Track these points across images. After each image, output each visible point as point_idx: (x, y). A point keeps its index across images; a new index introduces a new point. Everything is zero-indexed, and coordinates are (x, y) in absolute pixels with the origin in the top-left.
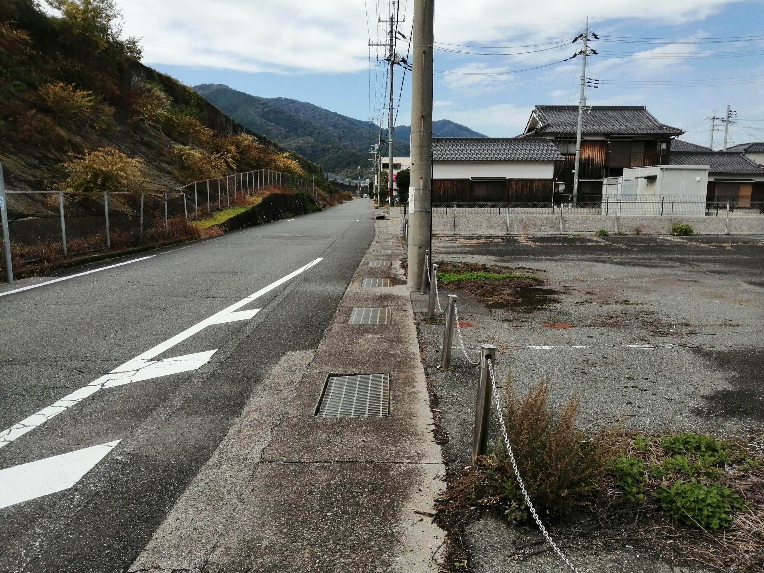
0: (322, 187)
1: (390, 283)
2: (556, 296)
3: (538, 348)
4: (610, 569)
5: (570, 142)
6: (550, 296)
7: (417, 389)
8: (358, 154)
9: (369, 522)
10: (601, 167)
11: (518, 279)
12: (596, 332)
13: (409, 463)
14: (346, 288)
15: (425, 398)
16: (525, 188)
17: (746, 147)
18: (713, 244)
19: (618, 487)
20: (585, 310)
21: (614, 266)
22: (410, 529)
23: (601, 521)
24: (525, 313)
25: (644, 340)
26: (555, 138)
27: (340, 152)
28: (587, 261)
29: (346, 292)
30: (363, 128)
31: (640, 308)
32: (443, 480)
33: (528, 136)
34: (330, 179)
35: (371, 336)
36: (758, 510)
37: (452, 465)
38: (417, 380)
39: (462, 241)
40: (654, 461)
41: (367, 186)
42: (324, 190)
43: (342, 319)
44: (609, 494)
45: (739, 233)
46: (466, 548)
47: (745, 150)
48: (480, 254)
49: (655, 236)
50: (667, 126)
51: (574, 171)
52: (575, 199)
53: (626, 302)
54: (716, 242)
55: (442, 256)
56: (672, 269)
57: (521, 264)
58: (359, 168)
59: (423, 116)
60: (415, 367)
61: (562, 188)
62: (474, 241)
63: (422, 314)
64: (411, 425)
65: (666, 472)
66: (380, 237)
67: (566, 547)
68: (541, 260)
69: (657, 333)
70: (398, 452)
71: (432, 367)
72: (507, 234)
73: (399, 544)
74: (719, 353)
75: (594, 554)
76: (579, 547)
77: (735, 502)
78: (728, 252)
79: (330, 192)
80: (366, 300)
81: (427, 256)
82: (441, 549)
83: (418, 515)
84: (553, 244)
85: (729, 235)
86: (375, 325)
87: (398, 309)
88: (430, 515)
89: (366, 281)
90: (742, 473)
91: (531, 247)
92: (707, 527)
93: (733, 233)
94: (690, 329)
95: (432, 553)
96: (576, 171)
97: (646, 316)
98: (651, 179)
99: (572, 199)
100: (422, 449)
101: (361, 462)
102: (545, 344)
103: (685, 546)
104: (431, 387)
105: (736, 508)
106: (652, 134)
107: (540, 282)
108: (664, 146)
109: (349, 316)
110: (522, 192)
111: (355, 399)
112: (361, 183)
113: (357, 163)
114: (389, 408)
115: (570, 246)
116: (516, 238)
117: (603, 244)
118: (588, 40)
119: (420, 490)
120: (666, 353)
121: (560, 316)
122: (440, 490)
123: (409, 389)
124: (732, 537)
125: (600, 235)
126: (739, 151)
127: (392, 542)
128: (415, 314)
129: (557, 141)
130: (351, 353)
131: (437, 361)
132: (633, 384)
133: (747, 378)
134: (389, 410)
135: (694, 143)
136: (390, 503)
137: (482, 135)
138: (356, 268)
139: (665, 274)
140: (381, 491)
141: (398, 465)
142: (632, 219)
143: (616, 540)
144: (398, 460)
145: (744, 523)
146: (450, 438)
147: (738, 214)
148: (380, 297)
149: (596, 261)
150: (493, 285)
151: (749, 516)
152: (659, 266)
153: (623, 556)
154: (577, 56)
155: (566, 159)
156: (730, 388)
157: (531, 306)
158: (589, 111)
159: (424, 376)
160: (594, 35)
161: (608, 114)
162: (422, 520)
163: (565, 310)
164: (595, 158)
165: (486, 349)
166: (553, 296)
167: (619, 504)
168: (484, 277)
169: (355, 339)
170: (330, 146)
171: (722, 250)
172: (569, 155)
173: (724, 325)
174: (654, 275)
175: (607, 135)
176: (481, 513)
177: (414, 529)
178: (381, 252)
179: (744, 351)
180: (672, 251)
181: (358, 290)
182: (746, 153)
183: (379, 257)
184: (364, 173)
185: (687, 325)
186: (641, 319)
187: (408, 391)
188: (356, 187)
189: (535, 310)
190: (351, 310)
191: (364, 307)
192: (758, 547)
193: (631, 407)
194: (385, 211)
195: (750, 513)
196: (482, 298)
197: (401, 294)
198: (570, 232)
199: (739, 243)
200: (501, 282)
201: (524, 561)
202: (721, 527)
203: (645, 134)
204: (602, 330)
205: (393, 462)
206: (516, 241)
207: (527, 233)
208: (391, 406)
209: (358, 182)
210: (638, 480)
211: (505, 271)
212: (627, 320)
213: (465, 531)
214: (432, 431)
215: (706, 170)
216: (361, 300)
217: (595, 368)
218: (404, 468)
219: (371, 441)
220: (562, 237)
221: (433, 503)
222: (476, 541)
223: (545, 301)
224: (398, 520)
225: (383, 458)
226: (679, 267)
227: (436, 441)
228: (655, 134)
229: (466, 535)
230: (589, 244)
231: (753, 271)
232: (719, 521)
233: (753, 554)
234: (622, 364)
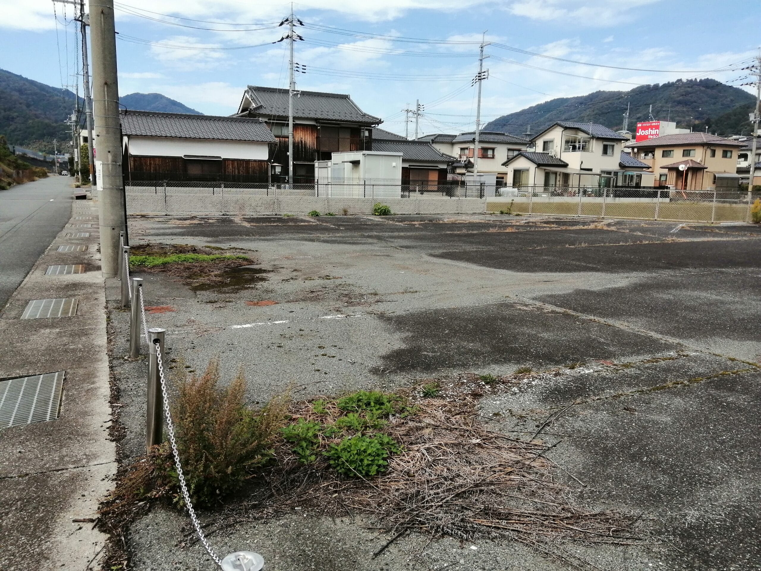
0: (7, 162)
1: (82, 270)
2: (264, 275)
3: (239, 327)
4: (277, 535)
5: (283, 125)
6: (258, 275)
7: (97, 385)
8: (54, 125)
9: (12, 544)
10: (314, 151)
11: (228, 259)
12: (296, 307)
13: (75, 467)
14: (25, 278)
15: (105, 394)
16: (241, 168)
17: (433, 138)
18: (406, 223)
19: (294, 452)
20: (290, 287)
21: (321, 243)
22: (65, 541)
23: (274, 489)
24: (231, 293)
25: (338, 311)
26: (269, 119)
27: (30, 121)
28: (297, 240)
29: (24, 283)
30: (57, 95)
31: (338, 282)
32: (113, 480)
33: (242, 116)
34: (17, 153)
35: (48, 331)
36: (410, 451)
37: (126, 462)
38: (98, 375)
39: (173, 221)
40: (330, 423)
41: (66, 162)
42: (9, 165)
43: (13, 313)
44: (285, 461)
45: (426, 213)
46: (129, 547)
47: (432, 140)
48: (192, 235)
49: (361, 216)
50: (368, 115)
51: (288, 153)
52: (291, 180)
53: (327, 277)
54: (408, 221)
55: (149, 238)
56: (370, 245)
57: (233, 245)
58: (55, 141)
59: (106, 84)
60: (98, 361)
61: (278, 170)
62: (188, 222)
63: (116, 301)
64: (83, 426)
65: (339, 430)
66: (77, 218)
67: (237, 523)
68: (254, 240)
69: (350, 304)
70: (62, 458)
71: (118, 359)
72: (223, 215)
73: (48, 561)
74: (398, 317)
75: (264, 523)
76: (250, 520)
77: (393, 447)
78: (417, 229)
79: (17, 167)
80: (47, 290)
81: (122, 238)
82: (99, 555)
83: (77, 524)
84: (267, 224)
85: (419, 214)
86: (55, 318)
87: (87, 298)
88: (92, 521)
89: (51, 268)
90: (402, 421)
91: (246, 227)
92: (367, 475)
93: (422, 213)
94: (377, 298)
95: (89, 561)
96: (290, 153)
97: (343, 289)
98: (356, 163)
99: (288, 180)
100: (92, 450)
101: (11, 478)
102: (247, 322)
103: (347, 497)
104: (114, 380)
105: (394, 453)
106: (355, 122)
107: (250, 262)
108: (367, 134)
109: (23, 310)
110: (239, 172)
111: (17, 406)
112: (59, 158)
113: (52, 135)
114: (60, 410)
115: (284, 226)
116: (233, 218)
117: (314, 224)
118: (294, 25)
119: (83, 496)
120: (356, 321)
121: (265, 293)
122: (108, 491)
123: (87, 386)
124: (387, 480)
125: (312, 215)
126: (428, 141)
127: (38, 562)
128: (107, 302)
129: (270, 123)
130: (19, 353)
131: (126, 351)
132: (323, 353)
133: (417, 337)
134: (59, 412)
135: (392, 132)
136: (42, 517)
137: (198, 113)
138: (40, 255)
139: (363, 250)
140: (34, 505)
141: (60, 472)
142: (340, 200)
143: (287, 505)
144: (60, 467)
145: (399, 465)
146: (128, 433)
147: (426, 196)
148: (67, 286)
149: (306, 240)
150: (201, 266)
151: (403, 458)
152: (361, 243)
153: (291, 518)
154: (285, 40)
155: (280, 142)
156: (403, 346)
157: (238, 285)
158: (299, 96)
159: (107, 369)
160: (299, 21)
161: (316, 100)
162: (80, 528)
163: (271, 287)
164: (308, 142)
165: (153, 333)
166: (261, 274)
167: (293, 469)
168: (192, 259)
169: (27, 336)
170: (16, 114)
171: (412, 228)
172: (283, 137)
173: (406, 292)
174: (355, 251)
175: (316, 120)
176: (150, 507)
177: (70, 541)
178: (76, 235)
179: (418, 313)
180: (372, 229)
181: (39, 280)
182: (432, 143)
183: (73, 241)
184: (63, 147)
185: (376, 294)
186: (338, 291)
187: (86, 388)
188: (53, 163)
189: (242, 289)
190: (27, 303)
191: (44, 298)
192: (406, 484)
193: (318, 374)
194: (87, 189)
195: (404, 455)
196: (188, 280)
197: (94, 281)
198: (285, 212)
199: (426, 222)
200: (211, 263)
201: (191, 546)
202: (378, 472)
203: (350, 121)
204: (302, 304)
205: (53, 471)
206: (231, 221)
207: (243, 213)
208: (62, 408)
209: (55, 157)
210: (312, 443)
211: (217, 252)
212: (326, 293)
213: (130, 529)
214: (108, 428)
215: (400, 156)
216: (41, 290)
217: (291, 341)
218: (67, 475)
219: (29, 451)
220: (277, 218)
221: (96, 507)
222: (141, 538)
223: (253, 280)
224: (51, 534)
225: (42, 467)
226: (376, 244)
227: (110, 438)
228: (359, 122)
229: (130, 533)
230: (302, 224)
231: (434, 244)
232: (377, 468)
233: (402, 491)
234: (316, 335)
